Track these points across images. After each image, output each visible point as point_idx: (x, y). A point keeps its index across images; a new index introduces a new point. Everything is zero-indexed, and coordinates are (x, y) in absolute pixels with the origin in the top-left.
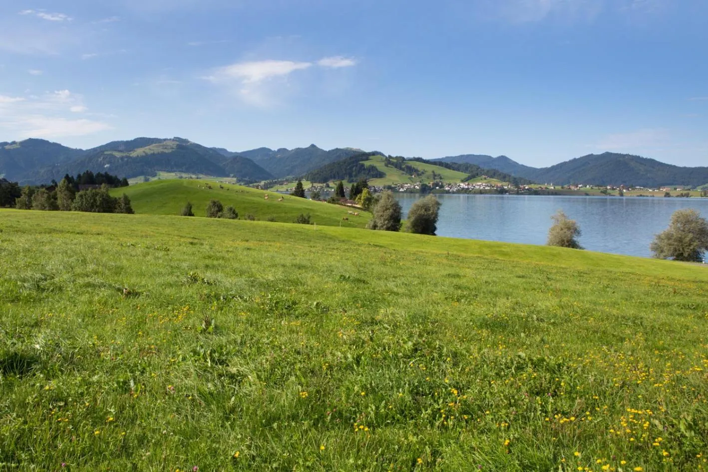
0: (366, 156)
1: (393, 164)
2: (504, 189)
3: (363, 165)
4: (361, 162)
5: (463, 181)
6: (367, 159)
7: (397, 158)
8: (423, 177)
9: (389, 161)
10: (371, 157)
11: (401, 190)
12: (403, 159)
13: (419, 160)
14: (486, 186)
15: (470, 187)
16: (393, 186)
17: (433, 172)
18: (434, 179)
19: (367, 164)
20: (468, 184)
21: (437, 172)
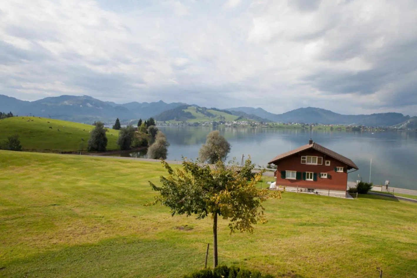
0: (186, 106)
1: (200, 111)
2: (255, 125)
3: (184, 111)
4: (183, 110)
5: (235, 120)
6: (187, 108)
7: (203, 108)
8: (215, 118)
9: (198, 109)
10: (189, 107)
11: (203, 125)
12: (206, 108)
13: (214, 109)
14: (246, 123)
15: (238, 123)
16: (199, 123)
17: (221, 116)
18: (221, 119)
19: (186, 111)
20: (238, 122)
21: (222, 116)
